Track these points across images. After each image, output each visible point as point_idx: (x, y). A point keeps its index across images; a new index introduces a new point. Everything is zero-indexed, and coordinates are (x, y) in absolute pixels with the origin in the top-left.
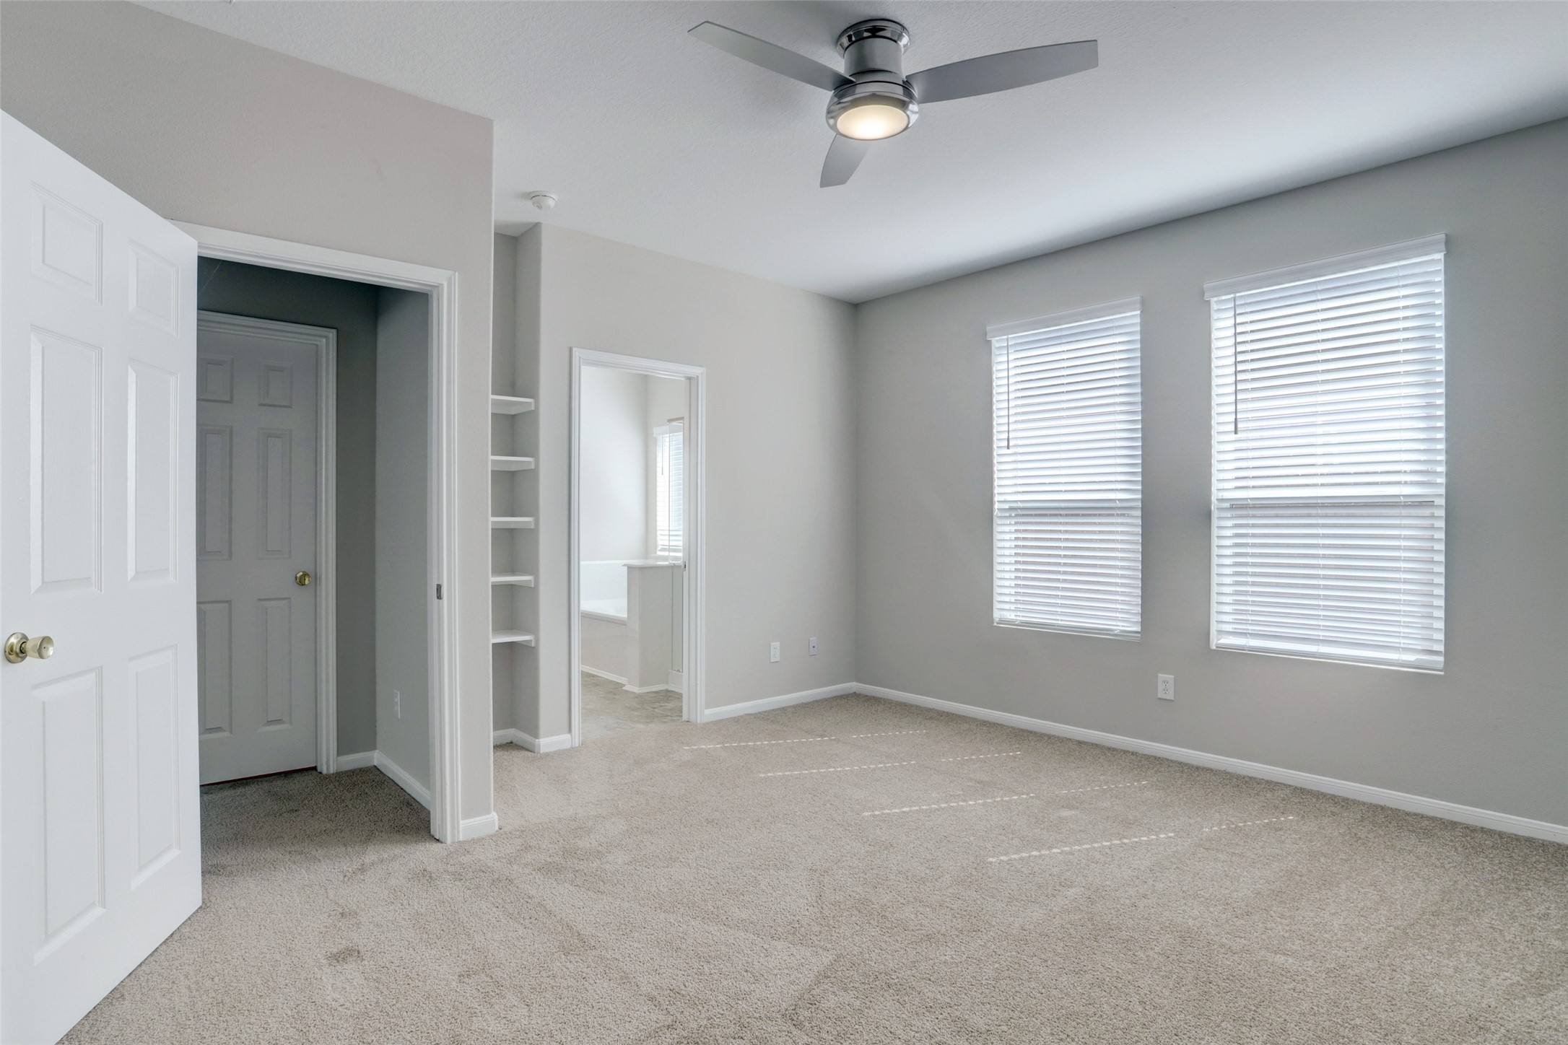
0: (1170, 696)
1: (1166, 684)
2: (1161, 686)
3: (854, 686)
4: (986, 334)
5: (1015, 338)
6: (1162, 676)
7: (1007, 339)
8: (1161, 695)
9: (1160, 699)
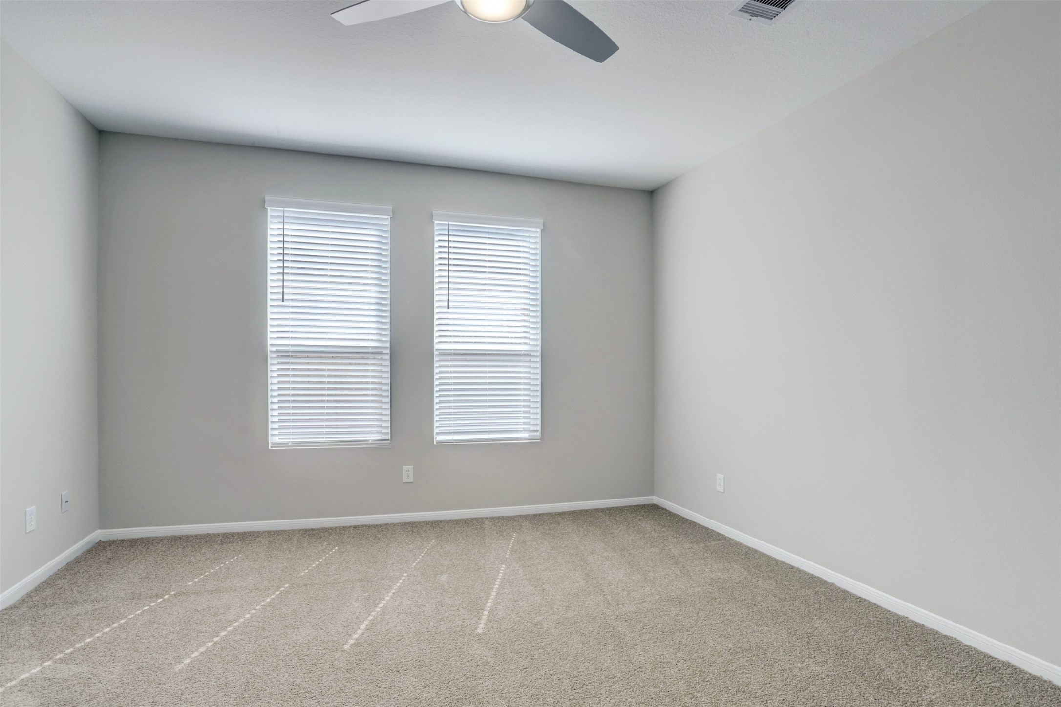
0: (411, 480)
1: (408, 472)
2: (405, 474)
3: (100, 534)
4: (265, 202)
5: (290, 211)
6: (405, 468)
7: (284, 211)
8: (405, 480)
9: (404, 483)
